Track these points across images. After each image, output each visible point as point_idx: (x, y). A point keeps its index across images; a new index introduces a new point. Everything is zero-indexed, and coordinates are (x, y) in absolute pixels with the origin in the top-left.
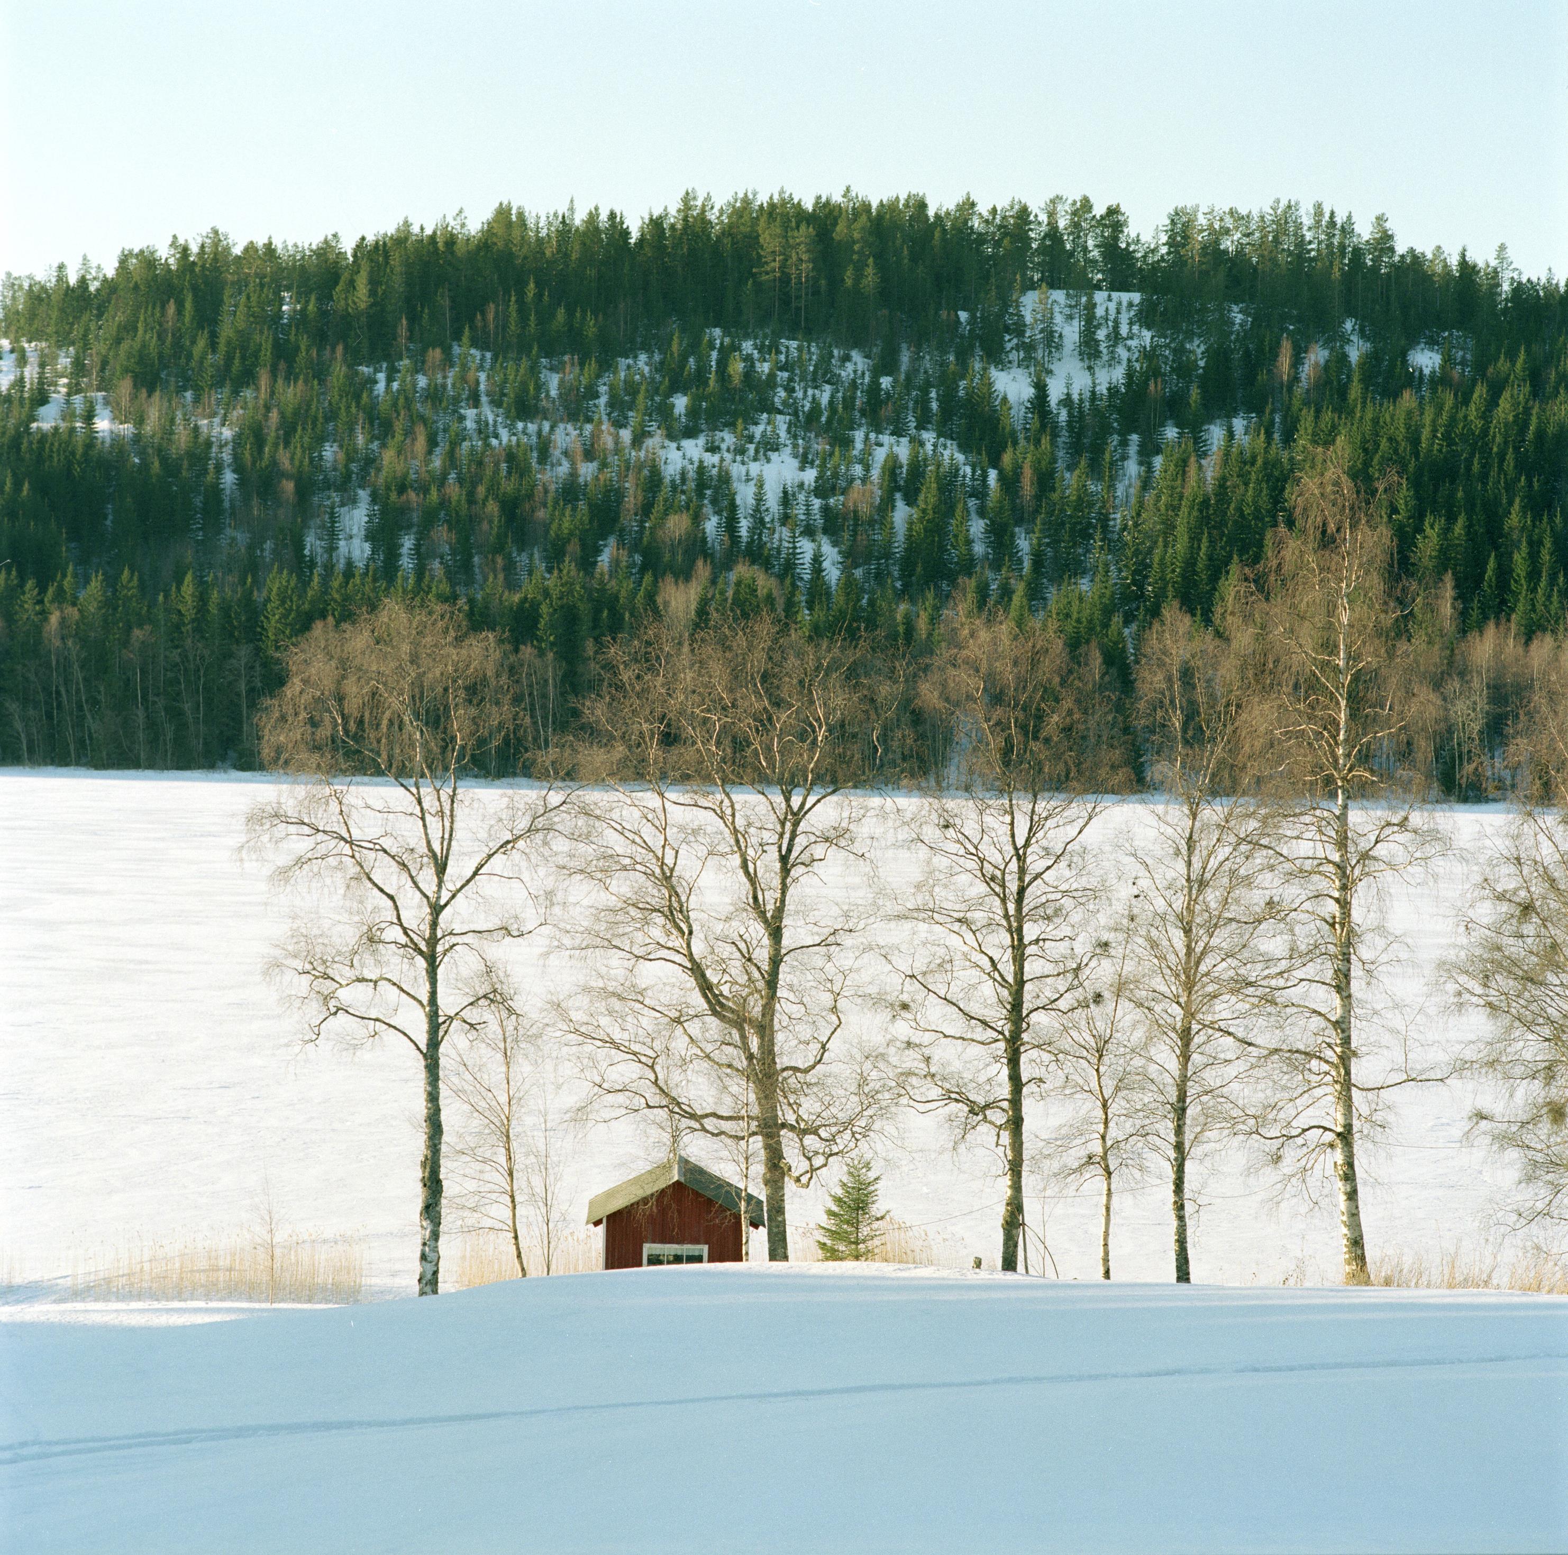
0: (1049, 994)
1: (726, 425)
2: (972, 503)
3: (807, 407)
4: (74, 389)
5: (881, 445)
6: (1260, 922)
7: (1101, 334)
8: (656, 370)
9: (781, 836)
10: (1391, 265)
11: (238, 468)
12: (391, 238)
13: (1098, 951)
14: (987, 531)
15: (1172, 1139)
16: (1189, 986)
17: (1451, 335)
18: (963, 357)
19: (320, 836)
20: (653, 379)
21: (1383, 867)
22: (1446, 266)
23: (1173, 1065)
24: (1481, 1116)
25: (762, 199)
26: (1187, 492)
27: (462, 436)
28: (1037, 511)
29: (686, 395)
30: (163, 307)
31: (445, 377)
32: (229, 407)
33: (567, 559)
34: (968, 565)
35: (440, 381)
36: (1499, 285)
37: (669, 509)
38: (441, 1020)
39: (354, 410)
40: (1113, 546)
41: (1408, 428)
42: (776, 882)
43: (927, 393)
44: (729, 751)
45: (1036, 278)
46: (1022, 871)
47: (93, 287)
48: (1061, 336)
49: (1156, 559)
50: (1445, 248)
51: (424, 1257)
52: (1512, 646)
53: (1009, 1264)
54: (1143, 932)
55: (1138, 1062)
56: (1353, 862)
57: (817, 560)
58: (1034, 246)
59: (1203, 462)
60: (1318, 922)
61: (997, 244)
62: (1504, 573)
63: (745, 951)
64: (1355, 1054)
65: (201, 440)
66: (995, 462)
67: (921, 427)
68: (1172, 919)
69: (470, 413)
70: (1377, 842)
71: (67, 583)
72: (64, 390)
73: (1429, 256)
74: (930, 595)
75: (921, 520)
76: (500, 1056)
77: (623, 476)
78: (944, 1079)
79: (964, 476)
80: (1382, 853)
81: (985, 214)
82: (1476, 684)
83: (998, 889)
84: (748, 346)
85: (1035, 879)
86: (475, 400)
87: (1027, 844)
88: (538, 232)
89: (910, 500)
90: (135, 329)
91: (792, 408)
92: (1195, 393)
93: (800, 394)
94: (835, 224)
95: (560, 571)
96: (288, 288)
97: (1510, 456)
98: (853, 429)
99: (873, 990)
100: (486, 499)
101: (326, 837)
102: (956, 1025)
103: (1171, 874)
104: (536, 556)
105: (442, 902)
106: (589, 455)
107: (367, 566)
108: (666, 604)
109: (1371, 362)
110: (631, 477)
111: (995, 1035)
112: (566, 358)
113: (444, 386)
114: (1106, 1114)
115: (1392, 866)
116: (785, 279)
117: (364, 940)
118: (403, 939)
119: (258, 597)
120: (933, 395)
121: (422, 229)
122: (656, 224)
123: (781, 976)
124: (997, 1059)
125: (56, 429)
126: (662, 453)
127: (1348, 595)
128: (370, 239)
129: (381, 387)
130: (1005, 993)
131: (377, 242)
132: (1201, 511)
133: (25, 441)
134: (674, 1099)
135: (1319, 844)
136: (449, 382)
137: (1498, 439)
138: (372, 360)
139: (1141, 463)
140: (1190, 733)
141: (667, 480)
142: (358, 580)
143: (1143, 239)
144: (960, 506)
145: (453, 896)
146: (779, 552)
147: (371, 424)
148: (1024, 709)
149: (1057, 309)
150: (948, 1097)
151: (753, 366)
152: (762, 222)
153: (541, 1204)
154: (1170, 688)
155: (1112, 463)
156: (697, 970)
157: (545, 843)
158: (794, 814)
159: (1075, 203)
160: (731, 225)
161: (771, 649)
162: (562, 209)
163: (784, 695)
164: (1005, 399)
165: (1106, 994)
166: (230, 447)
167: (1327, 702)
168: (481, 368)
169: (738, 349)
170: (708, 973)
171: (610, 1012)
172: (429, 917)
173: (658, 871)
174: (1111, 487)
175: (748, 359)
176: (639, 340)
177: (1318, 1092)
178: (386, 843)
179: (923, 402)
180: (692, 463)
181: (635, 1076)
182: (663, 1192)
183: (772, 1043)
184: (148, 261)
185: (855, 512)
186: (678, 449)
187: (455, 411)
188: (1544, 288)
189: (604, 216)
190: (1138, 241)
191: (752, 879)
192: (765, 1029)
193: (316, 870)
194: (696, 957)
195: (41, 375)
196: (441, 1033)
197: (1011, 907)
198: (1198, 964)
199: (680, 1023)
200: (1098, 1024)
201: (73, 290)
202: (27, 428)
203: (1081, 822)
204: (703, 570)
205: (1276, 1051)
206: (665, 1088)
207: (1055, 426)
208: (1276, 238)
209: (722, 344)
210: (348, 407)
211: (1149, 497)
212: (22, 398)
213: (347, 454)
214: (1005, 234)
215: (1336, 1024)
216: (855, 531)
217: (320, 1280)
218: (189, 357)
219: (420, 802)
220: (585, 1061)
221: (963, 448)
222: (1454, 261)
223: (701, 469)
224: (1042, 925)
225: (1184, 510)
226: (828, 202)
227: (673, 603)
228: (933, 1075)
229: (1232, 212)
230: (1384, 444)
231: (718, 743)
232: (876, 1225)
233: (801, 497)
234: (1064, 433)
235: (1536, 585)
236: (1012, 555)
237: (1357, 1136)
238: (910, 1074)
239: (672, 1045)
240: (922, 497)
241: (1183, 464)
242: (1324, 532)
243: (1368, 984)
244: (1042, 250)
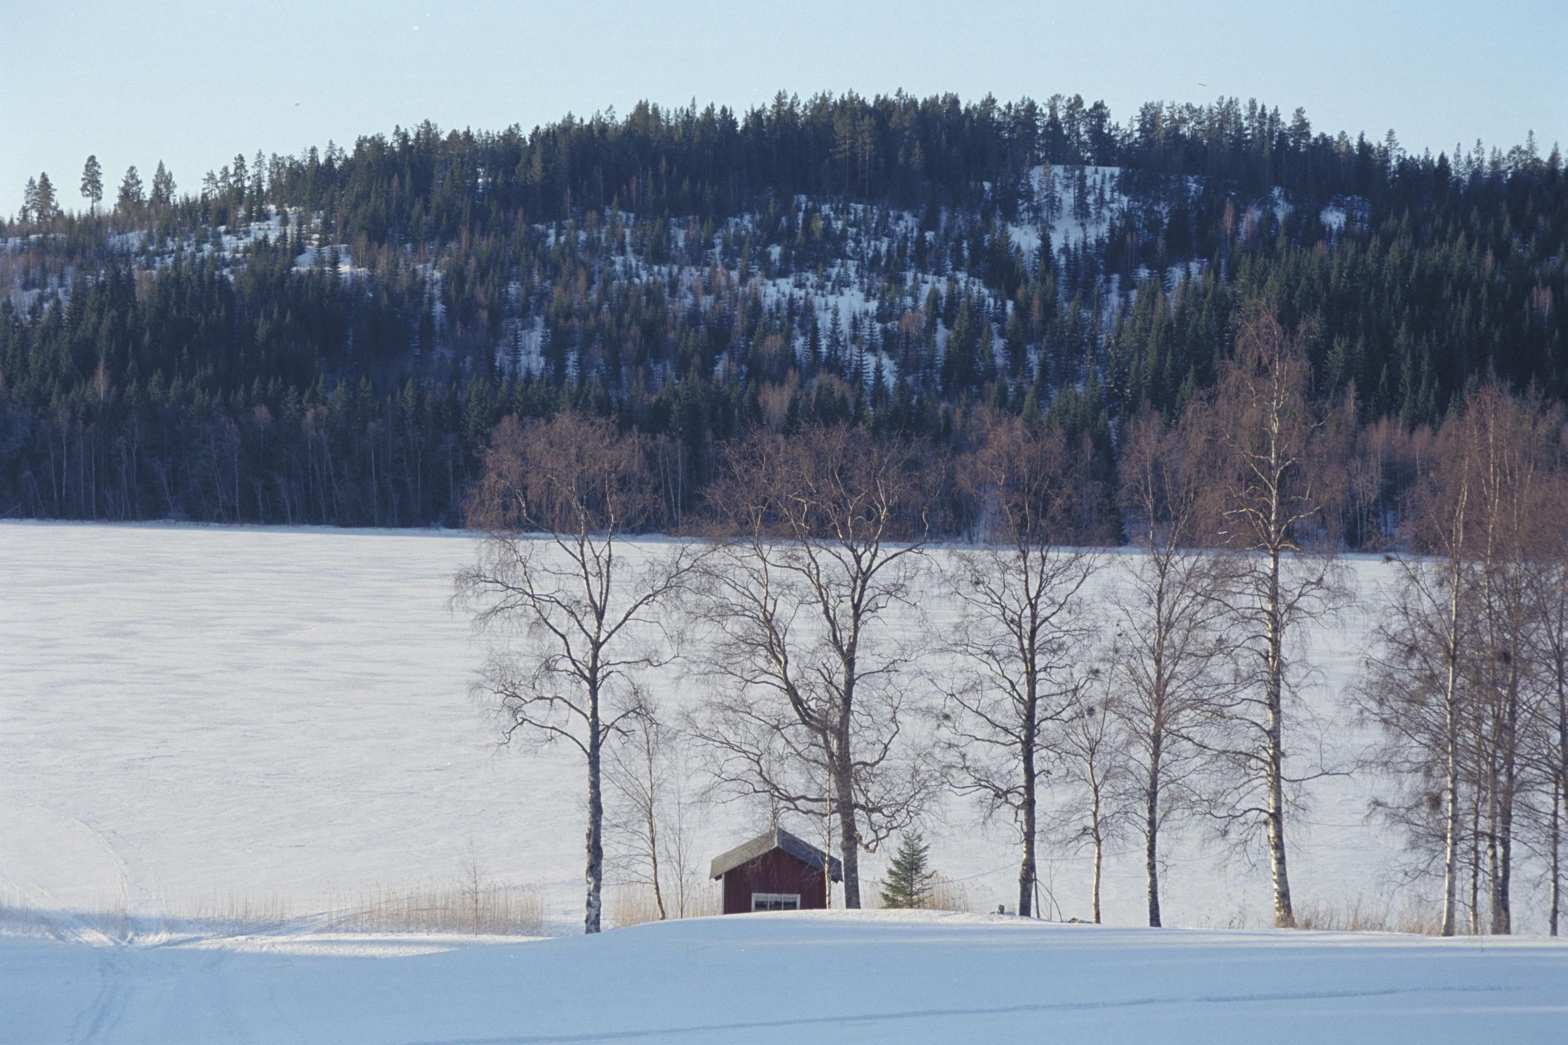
0: (1054, 707)
1: (810, 267)
2: (995, 326)
3: (871, 255)
4: (323, 242)
5: (926, 282)
6: (1212, 655)
7: (1090, 199)
8: (758, 227)
9: (854, 590)
10: (1308, 146)
11: (446, 300)
12: (559, 127)
13: (1091, 676)
14: (1005, 348)
15: (1147, 816)
16: (1159, 702)
17: (1353, 199)
18: (987, 217)
19: (510, 592)
20: (755, 233)
21: (1304, 614)
22: (1348, 146)
23: (1148, 762)
24: (1377, 803)
25: (836, 98)
26: (1156, 317)
27: (611, 277)
28: (1043, 333)
29: (779, 245)
30: (389, 182)
31: (600, 233)
32: (438, 255)
33: (692, 369)
34: (992, 373)
35: (595, 235)
36: (1389, 161)
37: (768, 330)
38: (601, 728)
39: (531, 258)
40: (1101, 359)
41: (1321, 268)
42: (850, 623)
43: (962, 243)
44: (814, 526)
45: (1041, 155)
46: (1034, 616)
47: (337, 165)
48: (1060, 200)
49: (1133, 368)
50: (1347, 133)
51: (589, 904)
52: (1400, 434)
53: (1025, 910)
54: (1124, 661)
55: (1120, 759)
56: (1282, 611)
57: (879, 369)
58: (1040, 132)
59: (1168, 295)
60: (1256, 656)
61: (1012, 131)
62: (1394, 379)
63: (827, 676)
64: (1283, 754)
65: (418, 279)
66: (1012, 295)
67: (955, 269)
68: (1146, 651)
69: (619, 259)
70: (1300, 596)
71: (320, 387)
72: (316, 243)
73: (1336, 139)
74: (963, 396)
75: (956, 339)
76: (644, 755)
77: (733, 306)
78: (976, 771)
79: (989, 306)
80: (1305, 604)
81: (1003, 108)
82: (1373, 462)
83: (1016, 629)
84: (826, 209)
85: (1044, 621)
86: (622, 251)
87: (1038, 596)
88: (668, 122)
89: (948, 325)
90: (369, 197)
91: (859, 255)
92: (1161, 243)
93: (865, 245)
94: (890, 116)
95: (686, 378)
96: (482, 166)
97: (1398, 290)
98: (905, 270)
99: (923, 704)
100: (631, 322)
101: (514, 592)
102: (986, 731)
103: (1145, 618)
104: (669, 367)
105: (601, 640)
106: (707, 290)
107: (542, 374)
108: (766, 403)
109: (1293, 220)
110: (739, 307)
111: (1014, 738)
112: (690, 217)
113: (599, 239)
114: (1097, 796)
115: (1310, 614)
116: (853, 158)
117: (543, 668)
118: (572, 668)
119: (461, 398)
120: (965, 245)
121: (582, 120)
122: (756, 117)
123: (854, 695)
124: (1015, 756)
125: (311, 271)
126: (762, 288)
127: (1278, 411)
128: (543, 127)
129: (552, 240)
130: (1022, 707)
131: (548, 130)
132: (1166, 332)
133: (288, 281)
134: (774, 785)
135: (1257, 598)
136: (603, 236)
137: (1389, 278)
138: (545, 219)
139: (1120, 296)
140: (1160, 513)
141: (766, 309)
142: (535, 386)
143: (1121, 126)
144: (986, 329)
145: (609, 636)
146: (850, 363)
147: (545, 267)
148: (1035, 494)
149: (1057, 180)
150: (978, 783)
151: (830, 223)
152: (837, 113)
153: (676, 865)
154: (1145, 478)
155: (1100, 296)
156: (791, 690)
157: (677, 596)
158: (864, 574)
159: (1070, 100)
160: (812, 117)
161: (845, 449)
162: (687, 105)
163: (855, 483)
164: (1019, 249)
165: (1098, 709)
166: (440, 284)
167: (1263, 490)
168: (626, 225)
169: (819, 211)
170: (800, 692)
171: (727, 721)
172: (591, 652)
173: (761, 616)
174: (1098, 314)
175: (827, 218)
176: (744, 204)
177: (1256, 782)
178: (559, 596)
179: (958, 250)
180: (784, 295)
181: (745, 769)
182: (766, 856)
183: (848, 743)
184: (377, 144)
185: (907, 334)
186: (774, 285)
187: (607, 258)
188: (1423, 163)
189: (718, 110)
190: (1117, 128)
191: (832, 622)
192: (842, 735)
193: (507, 615)
194: (790, 680)
195: (300, 231)
196: (601, 737)
197: (1026, 643)
198: (1166, 686)
199: (779, 730)
200: (1091, 730)
201: (323, 168)
202: (289, 271)
203: (1078, 579)
204: (793, 377)
205: (1224, 752)
206: (767, 776)
207: (1057, 268)
208: (1221, 125)
209: (807, 207)
210: (527, 255)
211: (1127, 322)
212: (285, 249)
213: (527, 289)
214: (1018, 123)
215: (1269, 733)
216: (907, 348)
217: (511, 917)
218: (409, 218)
219: (584, 566)
220: (708, 758)
221: (987, 285)
222: (1354, 143)
223: (792, 300)
224: (1049, 657)
225: (1154, 332)
226: (885, 99)
227: (771, 402)
228: (968, 768)
229: (1188, 107)
230: (1303, 281)
231: (806, 521)
232: (926, 881)
233: (867, 322)
234: (1064, 273)
235: (1418, 387)
236: (1024, 366)
237: (1284, 816)
238: (950, 766)
239: (773, 746)
240: (957, 322)
241: (1152, 297)
242: (1259, 364)
243: (1293, 702)
244: (1046, 134)
